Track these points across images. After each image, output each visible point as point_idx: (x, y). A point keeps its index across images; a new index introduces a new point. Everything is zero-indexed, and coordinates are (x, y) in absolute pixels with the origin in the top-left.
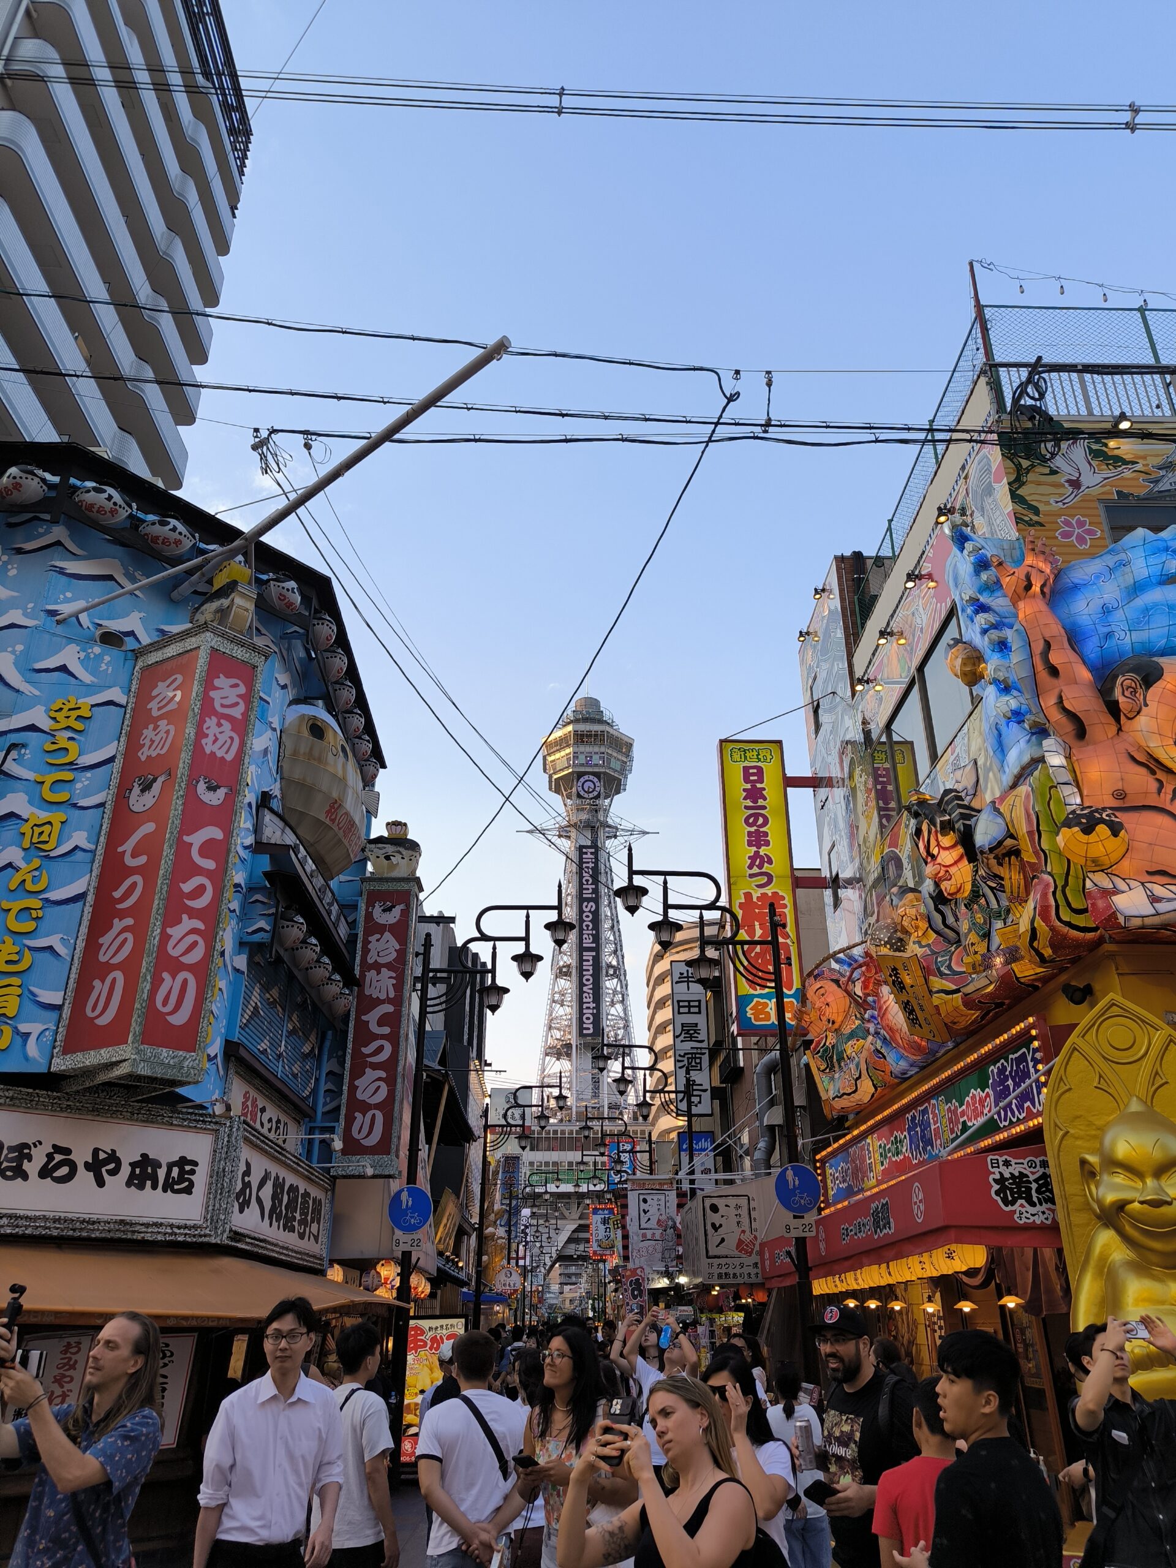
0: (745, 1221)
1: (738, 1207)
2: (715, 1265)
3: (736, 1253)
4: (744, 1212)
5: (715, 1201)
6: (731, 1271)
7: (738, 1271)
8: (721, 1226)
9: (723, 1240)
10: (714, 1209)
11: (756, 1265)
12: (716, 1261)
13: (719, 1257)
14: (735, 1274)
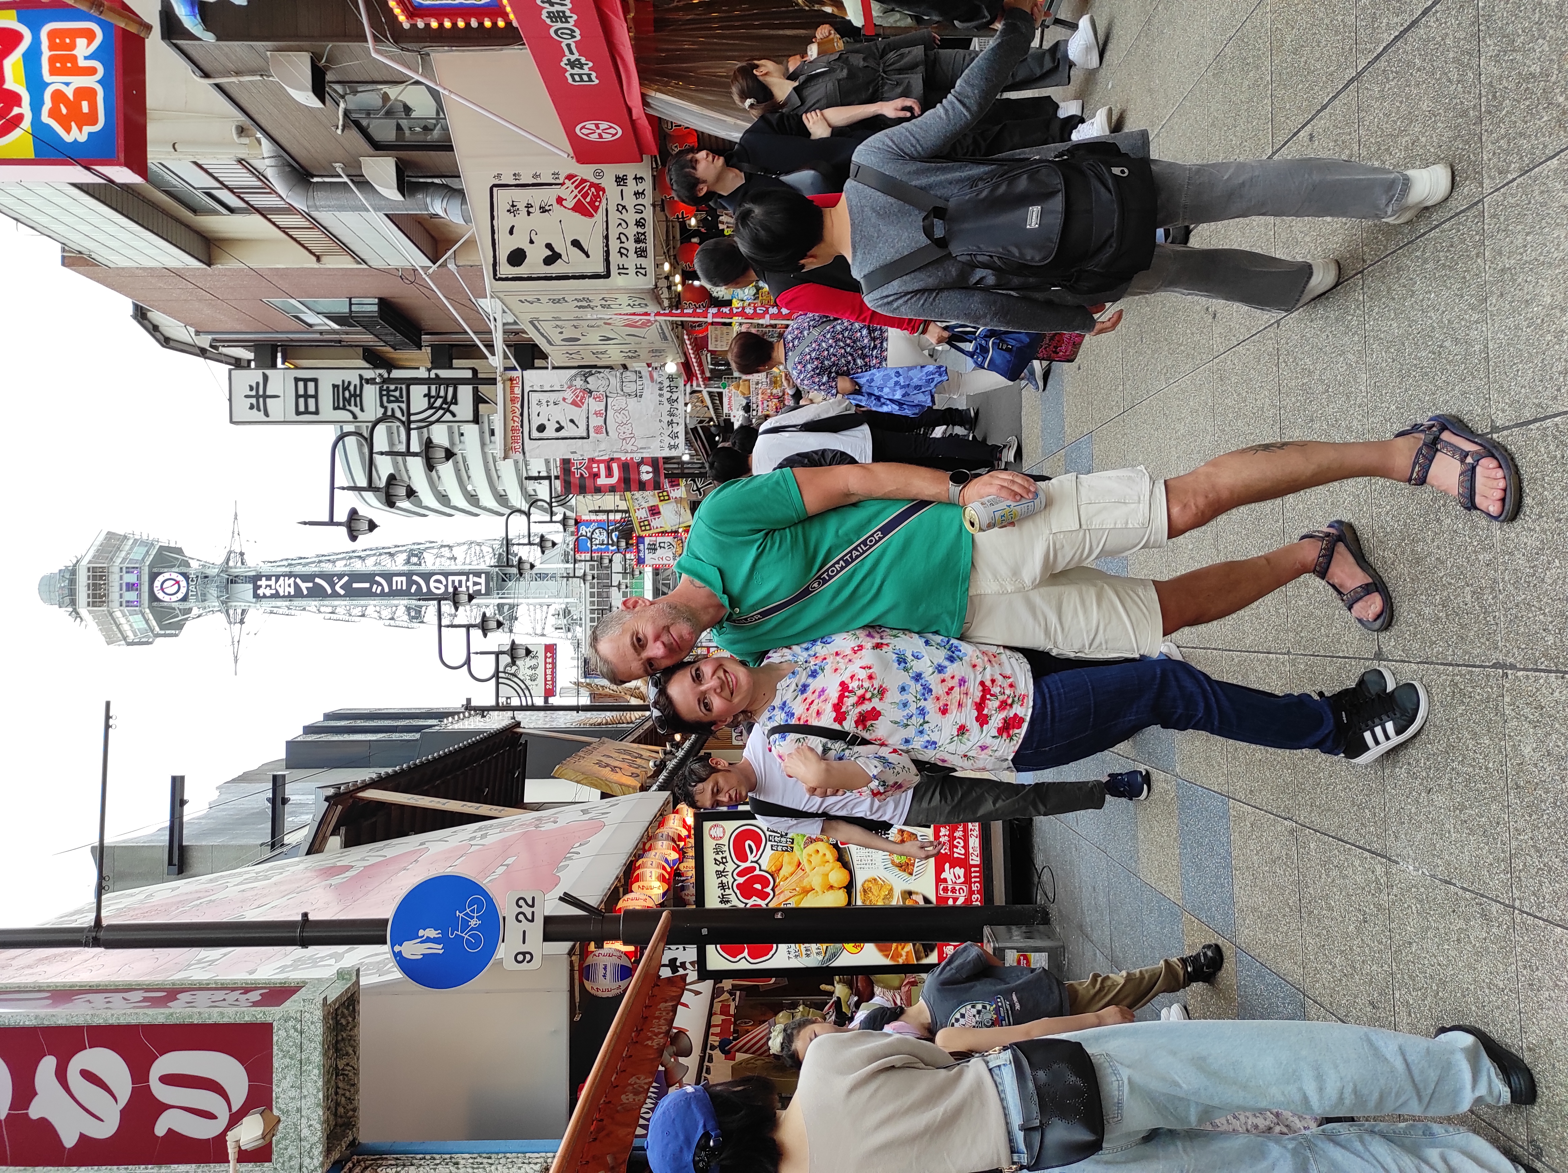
0: (537, 196)
1: (513, 209)
2: (623, 261)
3: (600, 216)
4: (522, 197)
5: (503, 256)
6: (632, 231)
7: (631, 217)
8: (549, 246)
9: (576, 244)
10: (517, 257)
11: (620, 180)
12: (614, 257)
13: (607, 253)
14: (639, 224)
